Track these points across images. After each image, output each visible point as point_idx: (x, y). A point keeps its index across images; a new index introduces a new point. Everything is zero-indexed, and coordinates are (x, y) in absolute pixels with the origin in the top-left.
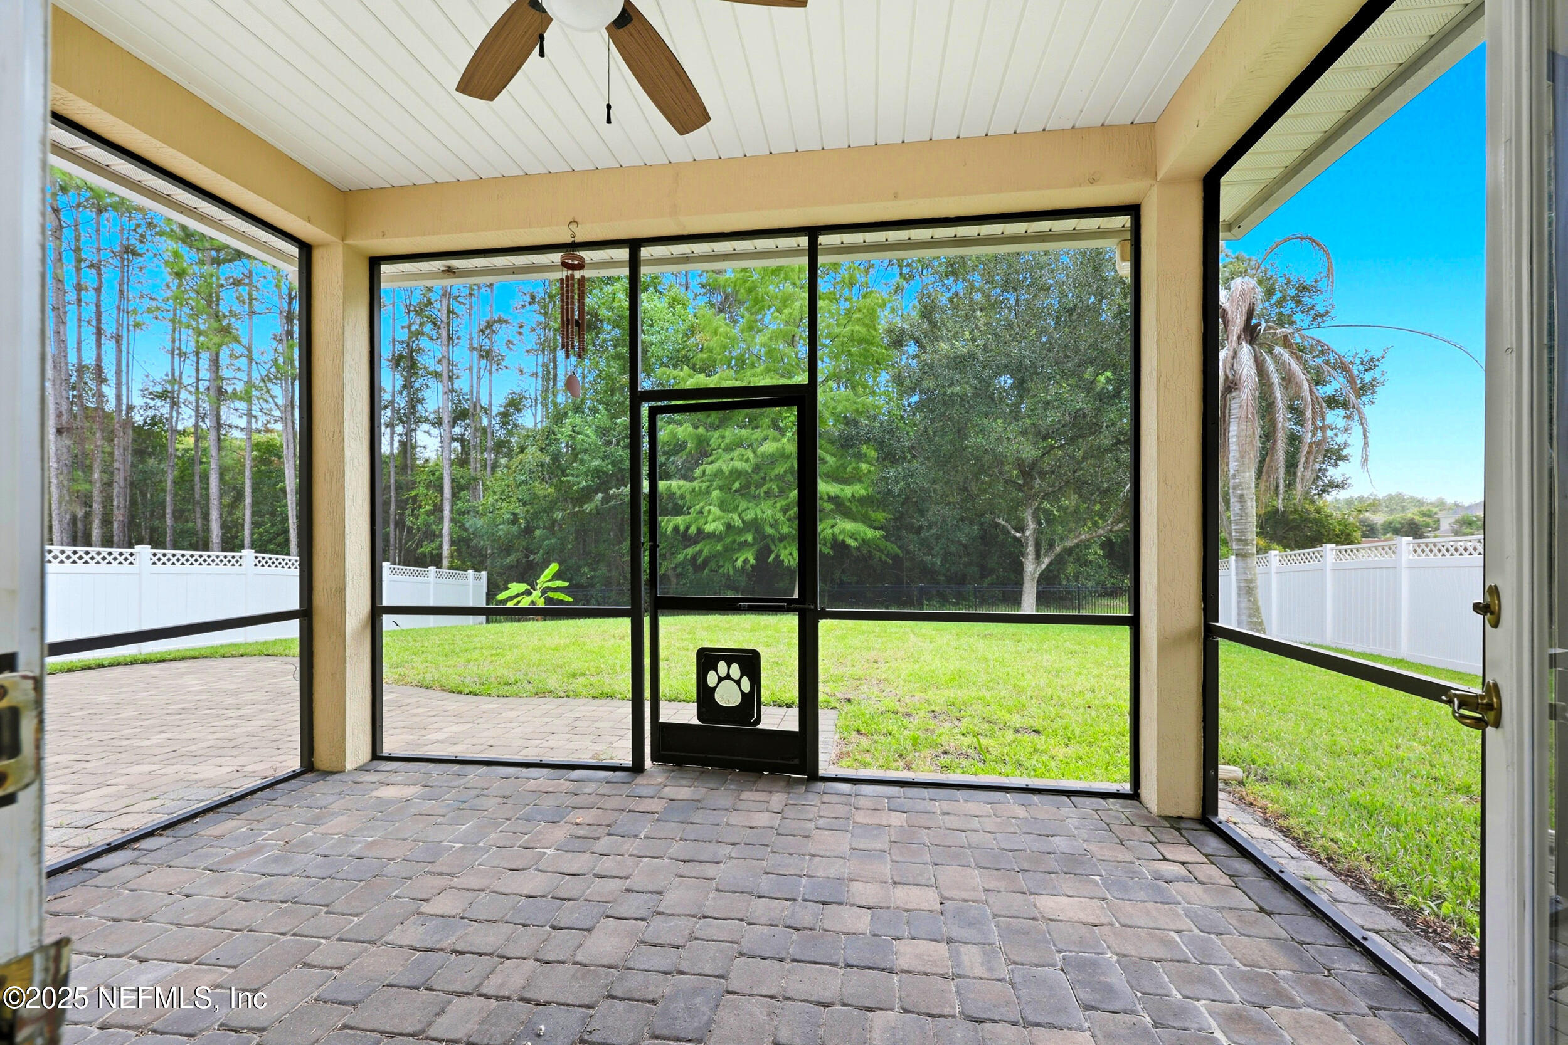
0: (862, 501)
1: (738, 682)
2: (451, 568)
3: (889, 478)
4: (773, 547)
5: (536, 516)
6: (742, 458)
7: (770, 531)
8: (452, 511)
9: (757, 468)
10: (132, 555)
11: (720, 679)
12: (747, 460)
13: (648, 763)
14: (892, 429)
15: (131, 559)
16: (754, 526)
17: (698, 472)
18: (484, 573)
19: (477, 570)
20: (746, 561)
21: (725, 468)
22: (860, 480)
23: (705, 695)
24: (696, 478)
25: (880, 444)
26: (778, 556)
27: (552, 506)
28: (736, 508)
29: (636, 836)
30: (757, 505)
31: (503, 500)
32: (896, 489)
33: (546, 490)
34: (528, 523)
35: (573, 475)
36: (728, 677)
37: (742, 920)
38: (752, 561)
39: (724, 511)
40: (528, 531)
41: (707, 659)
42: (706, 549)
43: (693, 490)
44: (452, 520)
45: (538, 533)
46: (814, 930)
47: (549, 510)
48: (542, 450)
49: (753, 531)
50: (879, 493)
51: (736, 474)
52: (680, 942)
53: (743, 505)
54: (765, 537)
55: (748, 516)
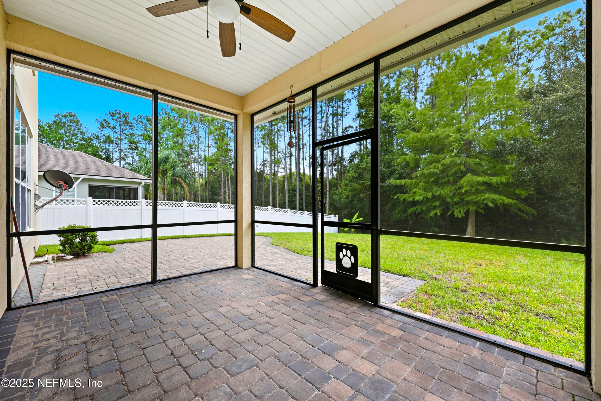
0: (507, 185)
1: (350, 258)
2: (329, 214)
3: (524, 172)
4: (451, 207)
5: (354, 196)
6: (435, 167)
7: (449, 200)
8: (329, 195)
9: (442, 172)
10: (182, 203)
11: (344, 256)
12: (438, 168)
13: (320, 284)
14: (528, 145)
15: (182, 205)
16: (440, 197)
17: (414, 175)
18: (337, 216)
19: (335, 215)
20: (436, 214)
21: (425, 172)
22: (505, 174)
23: (339, 261)
24: (413, 178)
25: (520, 153)
26: (453, 212)
27: (361, 192)
28: (431, 190)
29: (290, 307)
30: (442, 189)
31: (345, 190)
32: (527, 179)
33: (356, 186)
34: (352, 198)
35: (366, 180)
36: (346, 255)
37: (289, 346)
38: (439, 214)
39: (425, 192)
40: (352, 201)
41: (339, 247)
42: (419, 208)
43: (412, 183)
44: (329, 197)
45: (355, 202)
46: (309, 360)
47: (359, 194)
48: (355, 172)
49: (441, 200)
50: (517, 181)
51: (431, 175)
52: (263, 344)
53: (435, 188)
54: (447, 203)
55: (437, 194)
